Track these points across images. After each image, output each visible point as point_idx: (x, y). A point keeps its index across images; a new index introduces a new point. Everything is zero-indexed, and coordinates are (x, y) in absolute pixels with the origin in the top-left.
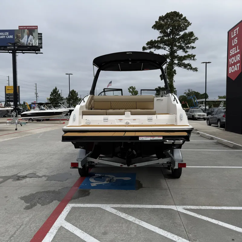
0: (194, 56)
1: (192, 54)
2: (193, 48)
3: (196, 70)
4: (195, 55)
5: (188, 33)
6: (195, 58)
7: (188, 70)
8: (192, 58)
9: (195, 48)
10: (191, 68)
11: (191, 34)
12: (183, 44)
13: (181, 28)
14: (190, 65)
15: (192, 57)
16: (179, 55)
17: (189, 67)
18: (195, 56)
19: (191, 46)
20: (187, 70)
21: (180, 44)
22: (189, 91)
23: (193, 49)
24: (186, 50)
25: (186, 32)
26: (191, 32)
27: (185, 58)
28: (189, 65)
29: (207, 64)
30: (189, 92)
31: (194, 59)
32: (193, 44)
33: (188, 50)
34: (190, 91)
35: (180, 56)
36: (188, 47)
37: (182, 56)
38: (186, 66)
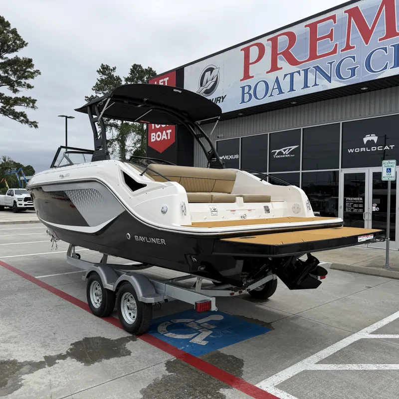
0: (34, 101)
1: (30, 98)
2: (29, 86)
3: (34, 124)
4: (36, 100)
5: (21, 58)
6: (36, 105)
7: (22, 123)
8: (31, 104)
9: (33, 87)
10: (27, 122)
11: (29, 63)
12: (13, 76)
13: (9, 46)
14: (25, 116)
15: (30, 102)
16: (3, 94)
17: (22, 118)
18: (36, 102)
19: (25, 83)
20: (20, 123)
21: (6, 75)
22: (5, 160)
23: (29, 89)
24: (16, 88)
25: (19, 57)
26: (29, 59)
27: (17, 101)
28: (23, 114)
29: (68, 119)
30: (4, 162)
31: (33, 107)
32: (32, 79)
33: (19, 88)
34: (7, 160)
35: (6, 97)
36: (19, 84)
37: (11, 98)
38: (16, 116)
